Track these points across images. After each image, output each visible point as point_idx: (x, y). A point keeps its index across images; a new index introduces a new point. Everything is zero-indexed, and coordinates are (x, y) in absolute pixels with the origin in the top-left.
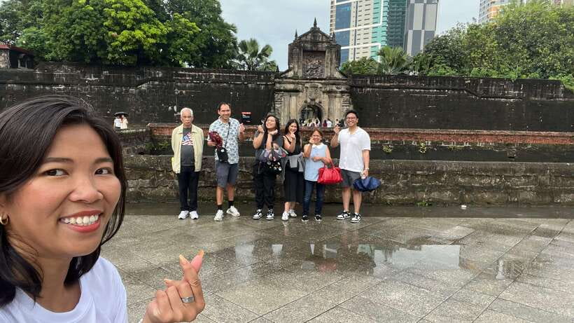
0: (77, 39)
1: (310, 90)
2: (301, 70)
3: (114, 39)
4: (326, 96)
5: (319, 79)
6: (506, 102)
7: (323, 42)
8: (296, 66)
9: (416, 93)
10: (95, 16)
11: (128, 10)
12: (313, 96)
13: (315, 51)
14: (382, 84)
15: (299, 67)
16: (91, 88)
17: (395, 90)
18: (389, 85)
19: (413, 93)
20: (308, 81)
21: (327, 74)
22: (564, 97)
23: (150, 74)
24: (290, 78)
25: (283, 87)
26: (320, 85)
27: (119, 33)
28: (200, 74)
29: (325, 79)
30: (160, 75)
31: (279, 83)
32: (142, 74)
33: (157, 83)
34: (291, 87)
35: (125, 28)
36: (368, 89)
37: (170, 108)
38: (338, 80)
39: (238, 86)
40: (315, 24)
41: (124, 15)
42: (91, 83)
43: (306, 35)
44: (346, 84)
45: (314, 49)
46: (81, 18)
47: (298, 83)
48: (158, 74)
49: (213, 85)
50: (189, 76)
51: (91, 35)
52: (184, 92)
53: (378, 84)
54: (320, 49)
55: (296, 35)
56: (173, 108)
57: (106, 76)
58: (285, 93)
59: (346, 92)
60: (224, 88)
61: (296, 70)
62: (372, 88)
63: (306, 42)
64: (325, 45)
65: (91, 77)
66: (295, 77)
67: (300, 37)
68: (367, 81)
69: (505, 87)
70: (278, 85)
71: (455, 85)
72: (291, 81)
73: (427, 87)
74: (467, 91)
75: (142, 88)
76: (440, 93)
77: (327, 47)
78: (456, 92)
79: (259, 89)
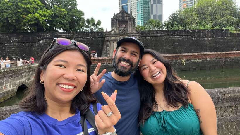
0: (4, 20)
2: (118, 30)
3: (24, 18)
5: (126, 34)
6: (207, 40)
7: (127, 17)
8: (115, 28)
9: (170, 38)
10: (14, 8)
11: (31, 3)
13: (123, 21)
14: (154, 35)
16: (14, 45)
17: (160, 37)
18: (157, 35)
19: (168, 38)
20: (121, 35)
21: (130, 31)
22: (231, 36)
23: (44, 36)
25: (109, 38)
27: (26, 16)
28: (69, 34)
29: (129, 34)
30: (49, 36)
31: (108, 37)
32: (40, 36)
33: (48, 40)
34: (114, 38)
35: (30, 13)
36: (148, 37)
38: (135, 33)
39: (88, 39)
40: (123, 9)
41: (29, 6)
42: (14, 42)
43: (119, 14)
44: (139, 35)
45: (123, 20)
46: (6, 9)
47: (116, 36)
48: (48, 35)
51: (12, 17)
53: (152, 35)
54: (126, 20)
55: (114, 14)
57: (21, 38)
58: (111, 41)
61: (115, 30)
62: (150, 36)
63: (119, 17)
64: (128, 18)
65: (13, 39)
66: (115, 33)
67: (116, 15)
68: (147, 34)
69: (206, 33)
70: (107, 38)
71: (185, 34)
72: (113, 35)
73: (173, 35)
74: (191, 36)
75: (41, 43)
76: (179, 37)
77: (129, 19)
78: (186, 37)
79: (98, 40)
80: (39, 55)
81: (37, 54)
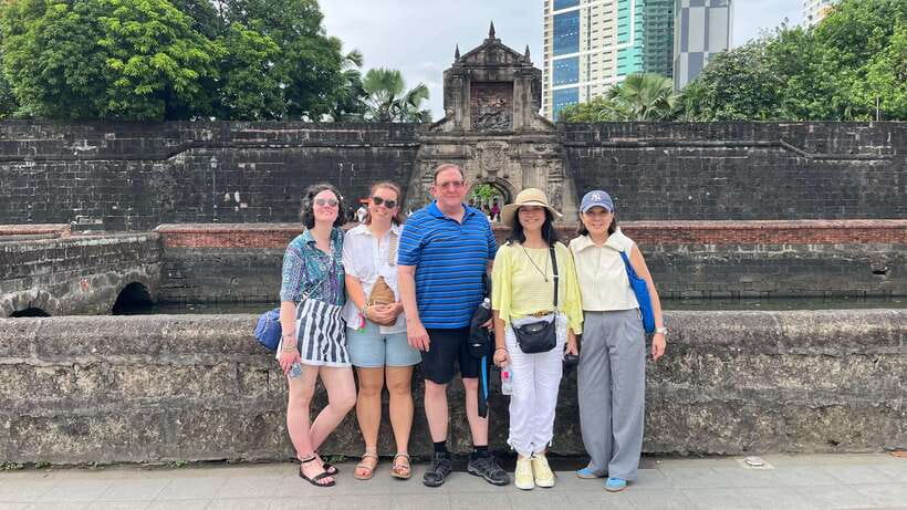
0: (52, 76)
1: (486, 154)
2: (468, 119)
3: (117, 74)
4: (516, 165)
5: (501, 134)
6: (862, 167)
7: (507, 65)
8: (459, 111)
9: (689, 153)
10: (85, 33)
11: (143, 17)
12: (493, 166)
13: (493, 83)
14: (624, 139)
15: (464, 112)
16: (83, 168)
17: (648, 149)
18: (635, 140)
19: (683, 153)
20: (483, 138)
21: (517, 123)
23: (190, 135)
24: (447, 134)
25: (434, 150)
26: (505, 145)
27: (125, 61)
28: (283, 131)
29: (513, 134)
30: (209, 137)
31: (429, 143)
32: (176, 136)
33: (203, 151)
34: (451, 149)
35: (139, 53)
36: (598, 150)
37: (227, 196)
38: (539, 133)
39: (354, 151)
40: (492, 32)
41: (135, 26)
42: (84, 156)
43: (475, 53)
44: (554, 141)
45: (491, 78)
46: (58, 38)
47: (462, 143)
48: (206, 134)
49: (305, 152)
50: (262, 135)
51: (76, 67)
52: (253, 165)
53: (615, 140)
54: (502, 79)
55: (457, 54)
56: (232, 196)
57: (109, 143)
59: (556, 157)
60: (328, 157)
61: (459, 117)
62: (605, 146)
63: (477, 66)
64: (512, 70)
65: (83, 145)
66: (459, 131)
67: (465, 58)
68: (594, 135)
69: (857, 137)
70: (426, 147)
71: (761, 138)
72: (450, 138)
73: (708, 142)
74: (786, 148)
75: (177, 161)
76: (734, 153)
77: (516, 74)
78: (765, 151)
79: (392, 157)
80: (167, 206)
81: (163, 205)
